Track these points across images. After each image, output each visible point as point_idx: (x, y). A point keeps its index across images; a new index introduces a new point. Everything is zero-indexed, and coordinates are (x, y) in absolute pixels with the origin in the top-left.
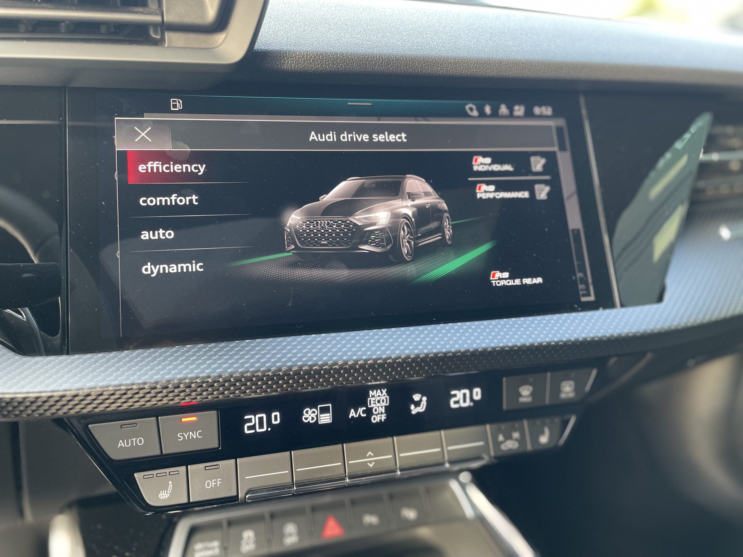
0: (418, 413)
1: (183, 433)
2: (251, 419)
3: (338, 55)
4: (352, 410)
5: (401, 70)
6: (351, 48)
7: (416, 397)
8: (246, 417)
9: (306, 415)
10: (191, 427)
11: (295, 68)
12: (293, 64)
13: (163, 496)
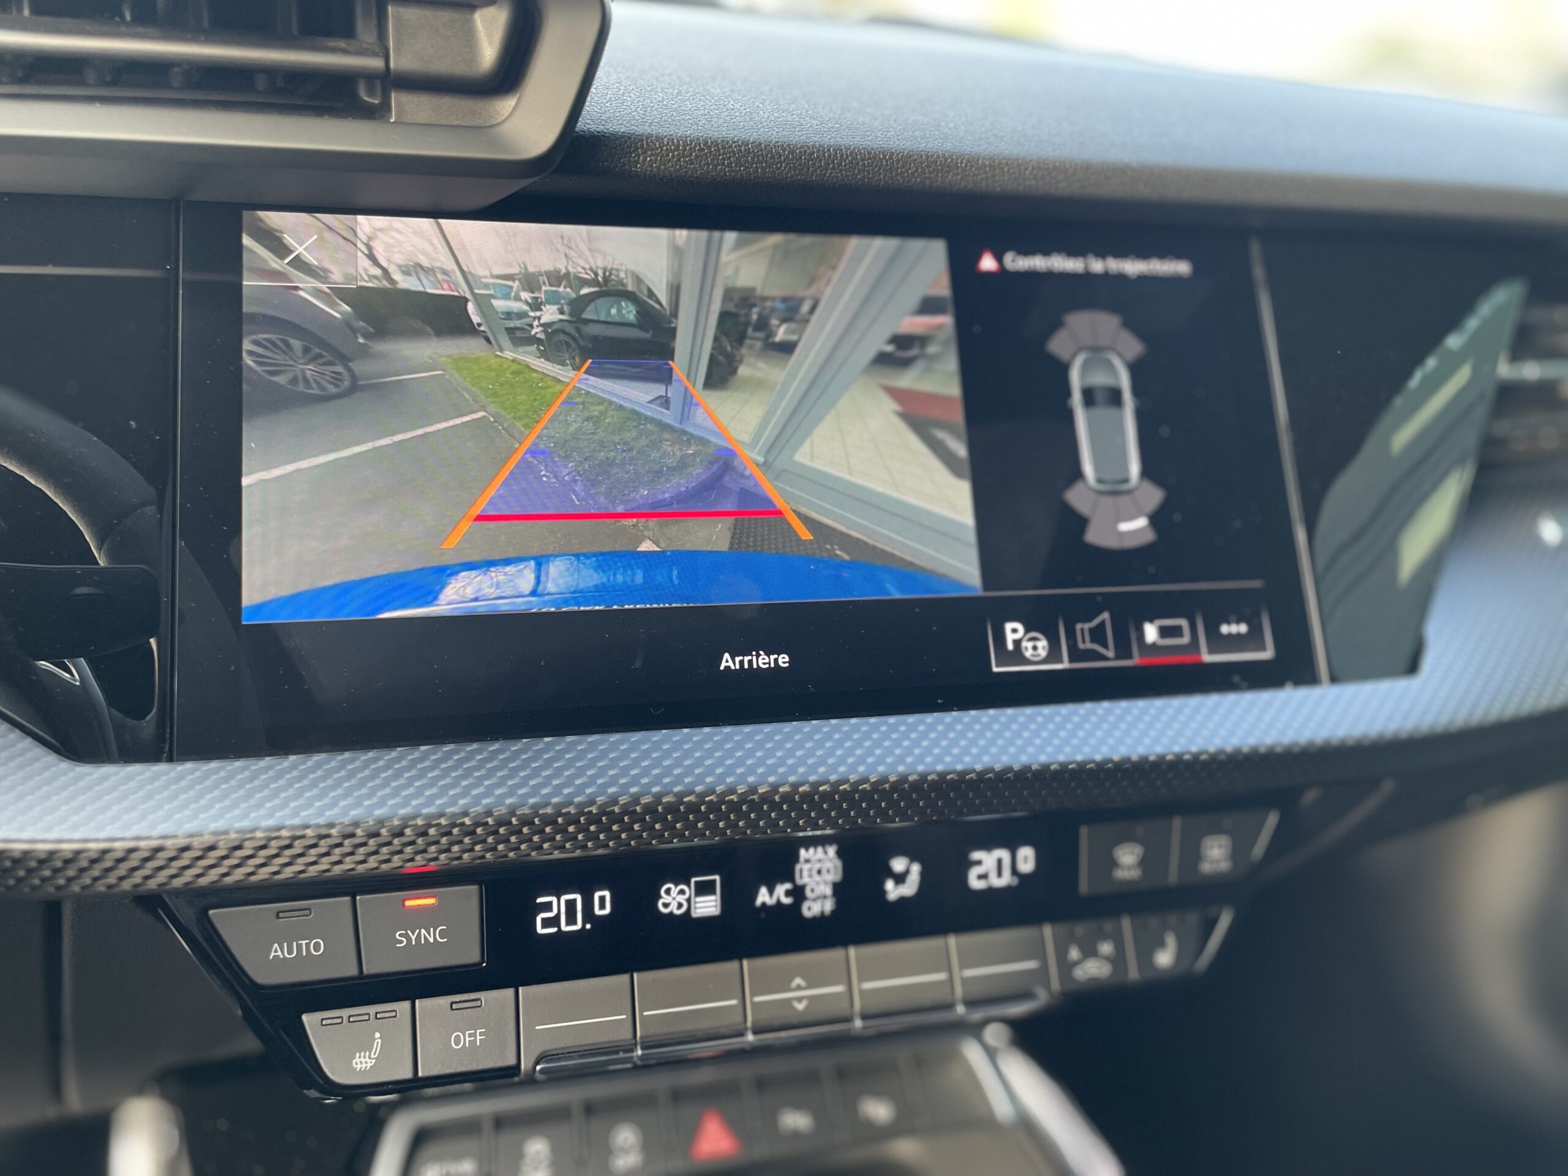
0: (902, 900)
1: (406, 931)
2: (551, 903)
3: (750, 146)
4: (763, 890)
5: (880, 180)
6: (777, 132)
7: (898, 864)
8: (540, 900)
9: (665, 898)
10: (425, 919)
11: (659, 171)
12: (655, 163)
13: (361, 1063)
